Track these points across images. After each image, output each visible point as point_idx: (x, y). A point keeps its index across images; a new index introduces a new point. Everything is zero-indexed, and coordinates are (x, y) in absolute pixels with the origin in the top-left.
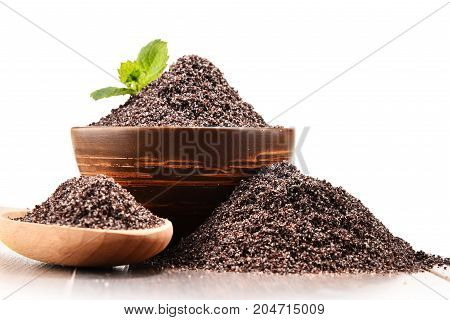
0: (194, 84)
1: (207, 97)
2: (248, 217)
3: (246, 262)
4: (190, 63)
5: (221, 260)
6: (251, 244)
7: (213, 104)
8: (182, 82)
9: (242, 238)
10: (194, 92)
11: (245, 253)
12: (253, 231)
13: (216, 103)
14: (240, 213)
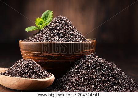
0: (61, 27)
1: (66, 31)
2: (80, 73)
3: (79, 89)
4: (60, 19)
5: (71, 88)
6: (81, 83)
7: (68, 34)
8: (57, 26)
9: (78, 80)
10: (61, 29)
11: (79, 86)
12: (81, 78)
13: (69, 33)
14: (77, 72)
